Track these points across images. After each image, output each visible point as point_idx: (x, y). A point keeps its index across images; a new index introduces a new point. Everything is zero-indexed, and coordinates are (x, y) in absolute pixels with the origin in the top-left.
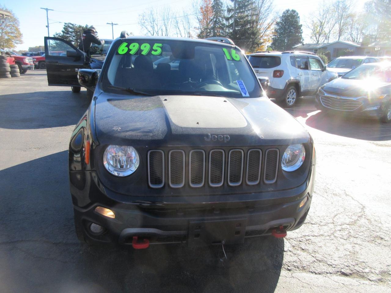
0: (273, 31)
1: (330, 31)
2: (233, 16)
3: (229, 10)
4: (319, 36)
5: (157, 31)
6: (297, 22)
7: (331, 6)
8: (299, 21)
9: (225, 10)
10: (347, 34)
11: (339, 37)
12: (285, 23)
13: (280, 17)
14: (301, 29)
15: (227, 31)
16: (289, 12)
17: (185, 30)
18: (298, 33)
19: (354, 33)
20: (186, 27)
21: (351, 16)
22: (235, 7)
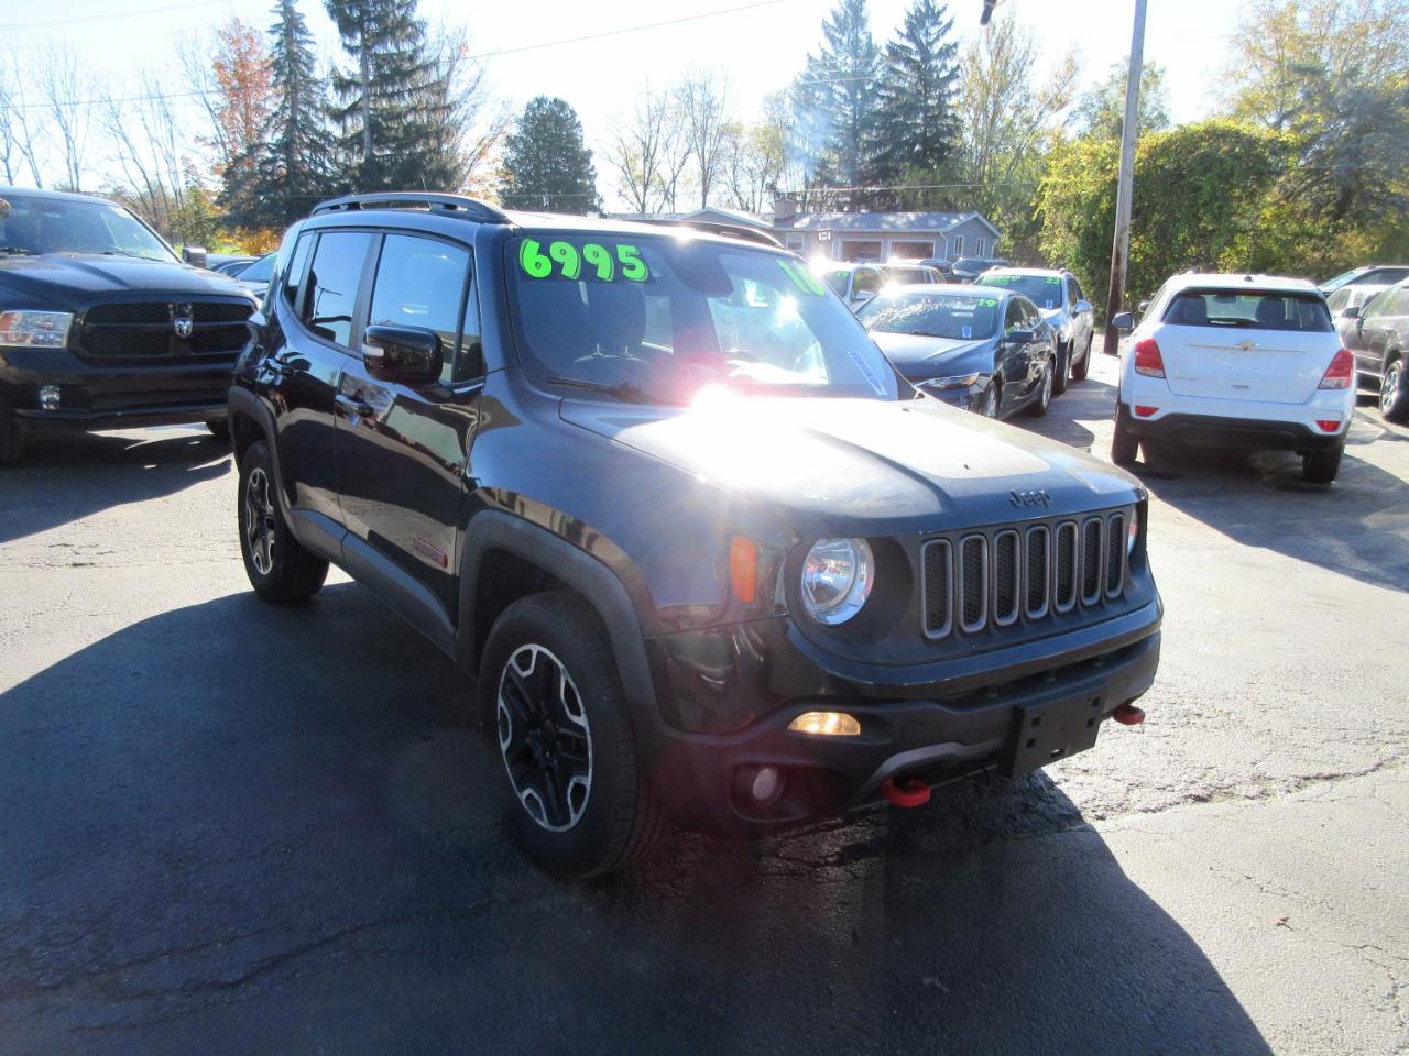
0: (500, 165)
1: (675, 177)
2: (360, 104)
3: (343, 85)
4: (646, 187)
5: (23, 143)
6: (573, 141)
7: (669, 95)
8: (582, 137)
9: (327, 84)
10: (725, 187)
11: (705, 192)
12: (535, 140)
13: (519, 121)
14: (589, 163)
15: (341, 158)
16: (546, 106)
17: (155, 144)
18: (583, 178)
19: (745, 185)
20: (161, 132)
21: (727, 131)
22: (365, 73)
